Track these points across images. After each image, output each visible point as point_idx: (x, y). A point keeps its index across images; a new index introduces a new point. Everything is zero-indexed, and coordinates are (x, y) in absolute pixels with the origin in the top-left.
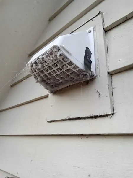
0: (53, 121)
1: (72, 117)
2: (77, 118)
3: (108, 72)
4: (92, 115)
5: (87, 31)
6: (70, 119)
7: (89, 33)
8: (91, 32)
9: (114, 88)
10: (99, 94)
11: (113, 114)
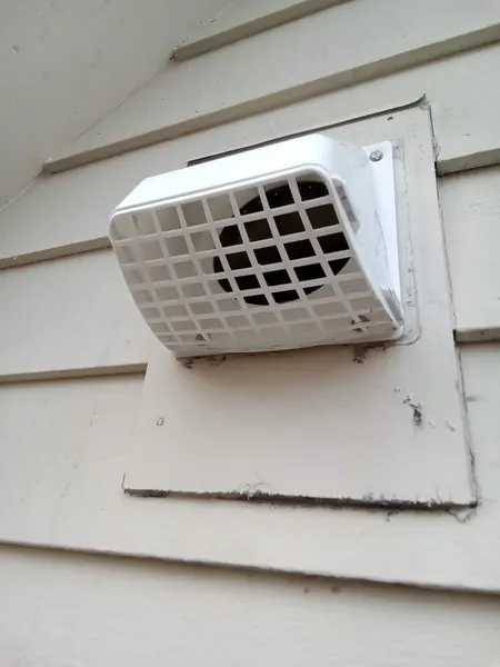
0: (161, 495)
1: (271, 491)
2: (300, 497)
3: (455, 332)
4: (376, 497)
5: (368, 150)
6: (260, 499)
7: (375, 160)
8: (380, 158)
9: (471, 399)
10: (417, 414)
11: (473, 506)
